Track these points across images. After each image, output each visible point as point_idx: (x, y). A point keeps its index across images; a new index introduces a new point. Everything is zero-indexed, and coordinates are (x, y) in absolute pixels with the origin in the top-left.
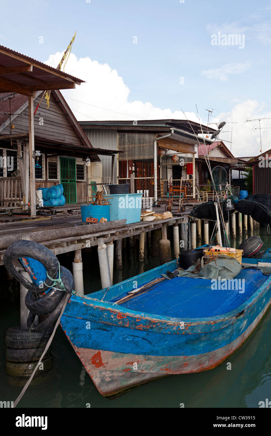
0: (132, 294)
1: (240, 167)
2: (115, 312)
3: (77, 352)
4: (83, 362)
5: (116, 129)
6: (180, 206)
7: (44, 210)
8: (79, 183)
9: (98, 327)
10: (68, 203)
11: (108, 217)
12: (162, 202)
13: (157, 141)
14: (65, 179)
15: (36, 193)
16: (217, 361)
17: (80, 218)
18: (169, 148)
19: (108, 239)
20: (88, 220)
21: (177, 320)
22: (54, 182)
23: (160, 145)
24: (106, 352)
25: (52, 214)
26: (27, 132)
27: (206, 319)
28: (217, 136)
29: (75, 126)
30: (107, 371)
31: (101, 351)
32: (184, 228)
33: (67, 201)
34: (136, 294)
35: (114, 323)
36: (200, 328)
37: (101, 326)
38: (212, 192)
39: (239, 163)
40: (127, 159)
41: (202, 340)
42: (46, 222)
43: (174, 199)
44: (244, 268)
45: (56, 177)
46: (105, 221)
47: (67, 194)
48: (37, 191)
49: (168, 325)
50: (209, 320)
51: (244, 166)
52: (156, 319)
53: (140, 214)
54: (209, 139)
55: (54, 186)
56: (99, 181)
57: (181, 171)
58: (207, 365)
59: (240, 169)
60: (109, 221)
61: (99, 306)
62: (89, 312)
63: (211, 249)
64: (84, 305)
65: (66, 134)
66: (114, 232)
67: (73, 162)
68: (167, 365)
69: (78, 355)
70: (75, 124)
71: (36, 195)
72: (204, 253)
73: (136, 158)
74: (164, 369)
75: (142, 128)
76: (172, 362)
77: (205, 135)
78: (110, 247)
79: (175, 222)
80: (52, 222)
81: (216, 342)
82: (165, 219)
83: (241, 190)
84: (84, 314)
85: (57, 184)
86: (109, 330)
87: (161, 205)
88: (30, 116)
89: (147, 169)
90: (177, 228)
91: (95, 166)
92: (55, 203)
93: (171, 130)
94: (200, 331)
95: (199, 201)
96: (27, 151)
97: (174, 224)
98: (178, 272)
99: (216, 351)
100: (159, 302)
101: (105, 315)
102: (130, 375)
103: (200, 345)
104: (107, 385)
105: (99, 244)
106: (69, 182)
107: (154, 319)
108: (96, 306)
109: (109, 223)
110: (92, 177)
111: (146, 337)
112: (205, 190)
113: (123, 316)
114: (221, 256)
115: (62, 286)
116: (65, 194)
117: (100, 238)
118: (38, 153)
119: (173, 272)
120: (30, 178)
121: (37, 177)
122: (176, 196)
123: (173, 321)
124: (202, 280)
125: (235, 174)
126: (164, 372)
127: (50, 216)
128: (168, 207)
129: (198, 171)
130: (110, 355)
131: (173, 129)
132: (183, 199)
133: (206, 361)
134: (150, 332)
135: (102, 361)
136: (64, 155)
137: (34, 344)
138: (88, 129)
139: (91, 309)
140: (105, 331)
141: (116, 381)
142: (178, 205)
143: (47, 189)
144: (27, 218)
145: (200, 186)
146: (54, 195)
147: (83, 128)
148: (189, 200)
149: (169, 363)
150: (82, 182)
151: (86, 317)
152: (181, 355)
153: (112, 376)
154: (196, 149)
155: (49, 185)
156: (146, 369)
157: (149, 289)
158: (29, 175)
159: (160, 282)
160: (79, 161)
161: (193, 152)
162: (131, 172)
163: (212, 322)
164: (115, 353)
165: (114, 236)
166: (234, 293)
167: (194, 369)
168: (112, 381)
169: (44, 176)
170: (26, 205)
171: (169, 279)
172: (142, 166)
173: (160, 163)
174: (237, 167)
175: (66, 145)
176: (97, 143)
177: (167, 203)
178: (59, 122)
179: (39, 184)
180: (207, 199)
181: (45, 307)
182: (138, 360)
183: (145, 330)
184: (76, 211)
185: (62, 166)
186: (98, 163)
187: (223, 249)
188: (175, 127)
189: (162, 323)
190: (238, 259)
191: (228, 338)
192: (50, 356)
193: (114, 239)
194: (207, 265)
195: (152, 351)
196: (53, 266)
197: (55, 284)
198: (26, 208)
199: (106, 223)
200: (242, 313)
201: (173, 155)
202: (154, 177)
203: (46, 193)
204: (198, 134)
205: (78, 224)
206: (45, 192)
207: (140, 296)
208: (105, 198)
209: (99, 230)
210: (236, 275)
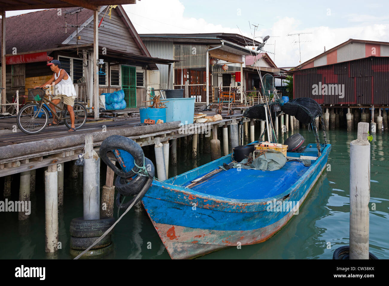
0: (195, 183)
1: (282, 75)
2: (187, 194)
3: (156, 227)
4: (160, 235)
5: (173, 41)
6: (229, 110)
7: (107, 113)
8: (138, 89)
9: (173, 206)
10: (129, 107)
11: (164, 118)
12: (213, 107)
13: (209, 51)
14: (126, 85)
15: (99, 97)
16: (267, 236)
17: (139, 120)
18: (220, 58)
19: (164, 138)
20: (146, 121)
21: (236, 201)
22: (116, 88)
23: (211, 55)
24: (179, 227)
25: (114, 116)
26: (92, 42)
27: (259, 200)
28: (262, 48)
29: (135, 38)
30: (179, 242)
31: (175, 226)
32: (233, 129)
33: (128, 105)
34: (198, 182)
35: (186, 203)
36: (254, 208)
37: (175, 205)
38: (258, 98)
39: (281, 72)
40: (182, 68)
41: (256, 217)
42: (108, 123)
43: (224, 104)
44: (288, 161)
45: (118, 84)
46: (161, 123)
47: (127, 99)
48: (100, 96)
49: (229, 205)
50: (261, 201)
51: (285, 75)
52: (220, 200)
53: (193, 116)
54: (255, 51)
55: (116, 92)
56: (157, 87)
57: (231, 79)
58: (259, 238)
59: (282, 78)
60: (165, 122)
61: (175, 189)
62: (166, 194)
63: (261, 144)
64: (163, 188)
65: (127, 45)
66: (169, 132)
67: (133, 70)
68: (227, 238)
69: (157, 229)
70: (135, 36)
71: (100, 99)
72: (255, 148)
73: (190, 67)
74: (225, 241)
75: (196, 41)
76: (231, 236)
77: (252, 47)
78: (166, 146)
79: (224, 124)
80: (113, 124)
81: (267, 220)
82: (216, 121)
83: (283, 96)
84: (162, 195)
85: (119, 90)
86: (181, 209)
87: (212, 109)
88: (95, 28)
89: (200, 77)
90: (226, 130)
91: (153, 74)
92: (117, 106)
93: (221, 42)
94: (254, 210)
95: (246, 105)
96: (92, 60)
97: (223, 125)
98: (233, 165)
99: (266, 227)
100: (218, 188)
101: (179, 196)
102: (197, 246)
103: (254, 222)
104: (179, 254)
105: (156, 143)
106: (129, 88)
107: (218, 200)
108: (172, 189)
109: (166, 124)
110: (150, 84)
111: (212, 215)
112: (251, 96)
113: (193, 197)
114: (269, 151)
115: (146, 173)
116: (126, 99)
117: (157, 138)
118: (102, 62)
119: (229, 164)
120: (94, 84)
121: (100, 83)
122: (226, 101)
123: (233, 201)
124: (253, 170)
125: (278, 82)
126: (225, 244)
127: (112, 119)
128: (218, 111)
129: (246, 79)
130: (182, 230)
131: (223, 41)
132: (231, 103)
133: (259, 235)
134: (215, 210)
135: (175, 234)
136: (125, 64)
137: (95, 233)
138: (147, 41)
139: (168, 192)
140: (178, 210)
141: (185, 251)
142: (227, 109)
143: (109, 95)
144: (91, 120)
145: (247, 93)
146: (115, 99)
147: (143, 40)
148: (237, 104)
149: (229, 236)
150: (141, 89)
151: (164, 198)
152: (239, 230)
153: (183, 247)
154: (244, 59)
155: (111, 91)
156: (210, 241)
157: (209, 179)
158: (94, 82)
159: (218, 173)
160: (139, 70)
161: (241, 62)
162: (185, 80)
163: (264, 203)
164: (186, 228)
165: (170, 136)
166: (281, 181)
167: (249, 241)
168: (183, 251)
169: (107, 83)
170: (91, 108)
171: (226, 170)
172: (195, 74)
173: (212, 72)
174: (279, 75)
175: (127, 54)
176: (155, 53)
177: (218, 107)
178: (121, 34)
179: (102, 89)
180: (253, 103)
181: (132, 190)
182: (204, 234)
183: (211, 209)
184: (136, 114)
185: (124, 74)
186: (156, 71)
187: (271, 145)
188: (225, 40)
189: (224, 203)
190: (284, 153)
191: (276, 217)
192: (110, 244)
193: (169, 139)
194: (258, 158)
195: (216, 227)
196: (140, 156)
197: (140, 171)
198: (91, 111)
199: (162, 124)
200: (288, 196)
201: (224, 64)
202: (206, 84)
203: (109, 97)
204: (246, 46)
205: (137, 125)
206: (107, 97)
207: (202, 184)
208: (161, 102)
209: (156, 130)
210: (282, 166)
